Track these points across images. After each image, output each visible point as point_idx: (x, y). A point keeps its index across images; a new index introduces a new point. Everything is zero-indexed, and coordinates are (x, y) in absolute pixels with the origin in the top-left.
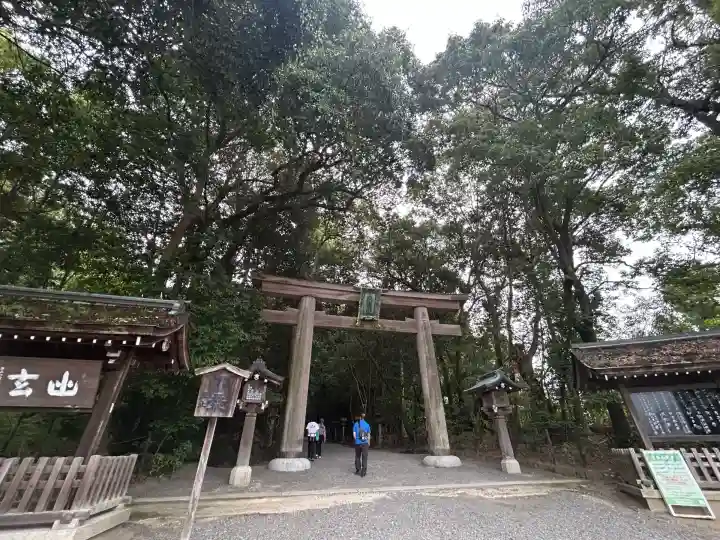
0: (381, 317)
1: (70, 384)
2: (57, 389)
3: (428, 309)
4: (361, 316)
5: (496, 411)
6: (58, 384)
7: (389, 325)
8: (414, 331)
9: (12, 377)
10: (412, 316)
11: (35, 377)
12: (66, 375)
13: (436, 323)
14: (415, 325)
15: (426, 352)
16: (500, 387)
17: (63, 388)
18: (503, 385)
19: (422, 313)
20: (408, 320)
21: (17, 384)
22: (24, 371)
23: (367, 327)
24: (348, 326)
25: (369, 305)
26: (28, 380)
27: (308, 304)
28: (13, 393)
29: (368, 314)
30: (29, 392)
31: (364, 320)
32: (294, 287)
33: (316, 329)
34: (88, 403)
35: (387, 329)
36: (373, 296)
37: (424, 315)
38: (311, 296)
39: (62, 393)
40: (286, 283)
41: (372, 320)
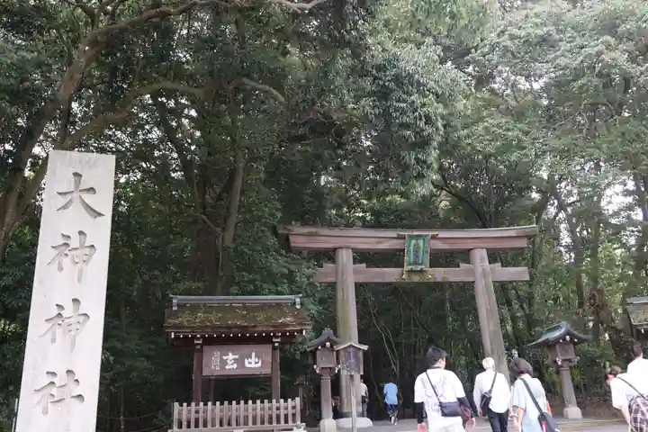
0: (431, 267)
1: (257, 360)
2: (250, 363)
3: (488, 250)
4: (407, 268)
5: (560, 363)
6: (250, 360)
7: (440, 274)
8: (471, 279)
9: (225, 358)
10: (468, 261)
11: (237, 357)
12: (254, 354)
13: (497, 267)
14: (472, 272)
15: (486, 303)
16: (564, 339)
17: (253, 363)
18: (568, 337)
19: (480, 256)
20: (463, 266)
21: (228, 361)
22: (230, 354)
23: (416, 279)
24: (393, 280)
25: (417, 253)
26: (234, 359)
27: (345, 257)
28: (227, 367)
29: (415, 263)
30: (235, 366)
31: (411, 272)
32: (325, 239)
33: (358, 286)
34: (268, 371)
35: (439, 280)
36: (421, 242)
37: (482, 259)
38: (348, 248)
39: (253, 365)
40: (316, 235)
41: (421, 271)
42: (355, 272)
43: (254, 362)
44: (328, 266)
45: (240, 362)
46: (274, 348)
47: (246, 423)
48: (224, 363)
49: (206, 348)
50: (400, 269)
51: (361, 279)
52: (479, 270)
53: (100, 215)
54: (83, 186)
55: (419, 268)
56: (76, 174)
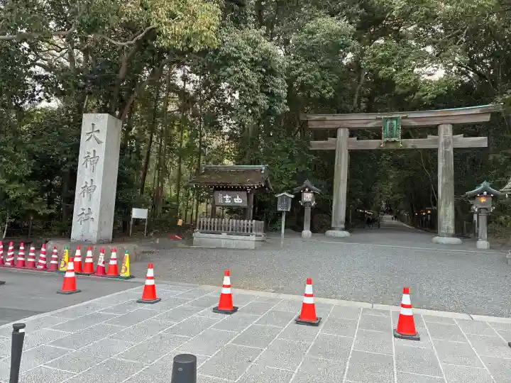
0: (403, 138)
1: (240, 199)
3: (454, 124)
4: (384, 139)
7: (411, 143)
8: (435, 147)
10: (435, 133)
12: (238, 196)
13: (460, 137)
14: (437, 141)
19: (445, 130)
20: (430, 137)
22: (227, 195)
23: (392, 147)
24: (374, 148)
25: (391, 129)
26: (229, 198)
27: (343, 134)
28: (226, 202)
29: (390, 136)
30: (230, 201)
31: (387, 142)
32: (331, 120)
34: (246, 205)
35: (409, 147)
36: (395, 122)
38: (345, 127)
39: (238, 202)
40: (324, 120)
41: (395, 142)
42: (348, 143)
43: (238, 200)
44: (331, 140)
45: (232, 199)
46: (248, 194)
47: (229, 230)
48: (224, 199)
49: (216, 192)
50: (380, 140)
51: (353, 147)
52: (442, 140)
53: (101, 142)
54: (95, 130)
55: (393, 139)
56: (93, 124)
